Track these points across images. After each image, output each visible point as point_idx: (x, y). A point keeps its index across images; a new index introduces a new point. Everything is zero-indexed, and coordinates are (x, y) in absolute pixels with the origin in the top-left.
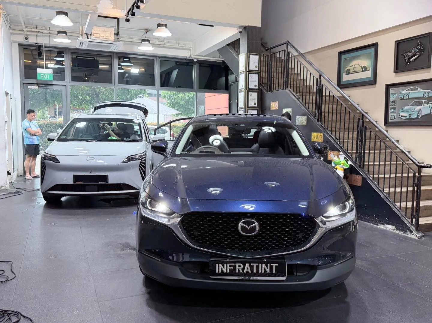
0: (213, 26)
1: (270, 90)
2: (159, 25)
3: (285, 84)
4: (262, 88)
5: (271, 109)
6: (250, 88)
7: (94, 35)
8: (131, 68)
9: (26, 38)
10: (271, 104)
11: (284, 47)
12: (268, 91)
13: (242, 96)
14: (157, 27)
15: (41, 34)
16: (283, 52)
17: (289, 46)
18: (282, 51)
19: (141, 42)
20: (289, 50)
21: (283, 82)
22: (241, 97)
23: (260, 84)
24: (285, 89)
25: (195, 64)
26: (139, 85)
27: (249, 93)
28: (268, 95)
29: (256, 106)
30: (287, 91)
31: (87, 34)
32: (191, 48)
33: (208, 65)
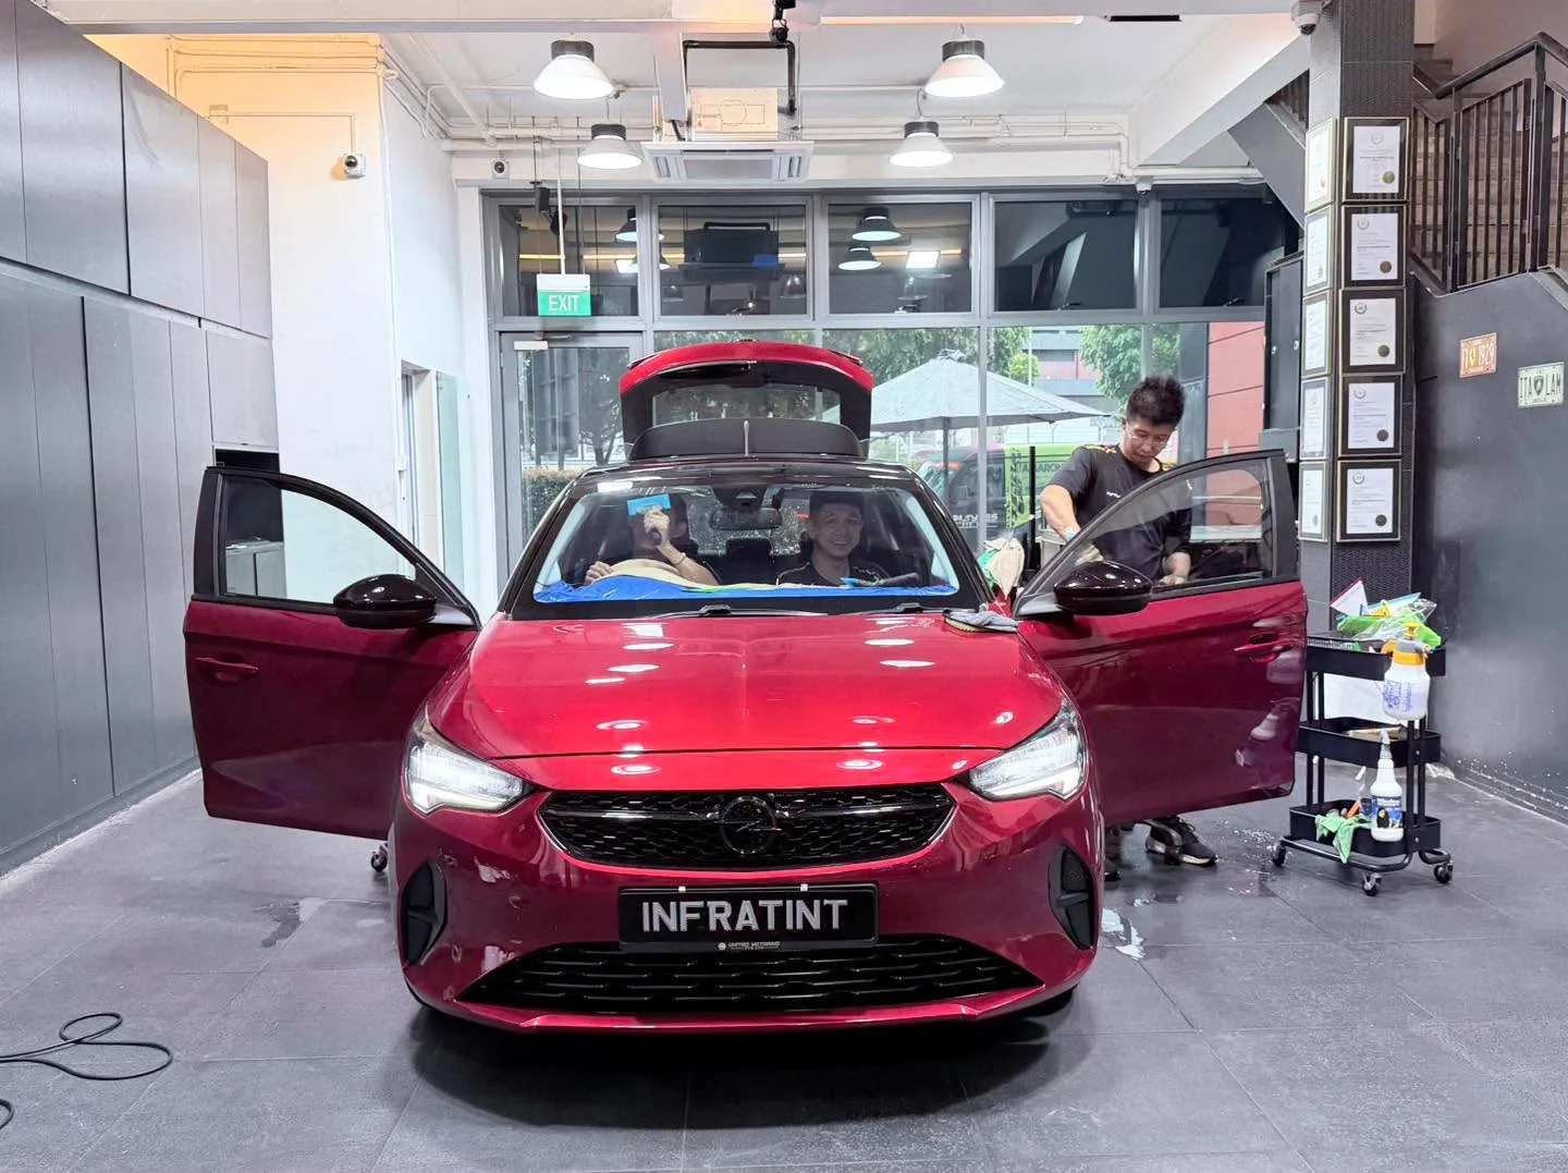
0: (1176, 18)
1: (1460, 280)
2: (950, 50)
3: (1529, 246)
4: (1424, 279)
5: (1462, 373)
6: (1354, 277)
7: (700, 124)
8: (905, 253)
9: (500, 168)
10: (1463, 350)
11: (1526, 68)
12: (1449, 287)
13: (1317, 318)
14: (944, 59)
15: (546, 146)
16: (1521, 90)
17: (1550, 61)
18: (1516, 86)
19: (903, 136)
20: (1549, 81)
21: (1523, 237)
22: (1315, 324)
23: (1411, 255)
24: (1534, 270)
25: (1146, 205)
26: (908, 312)
27: (1354, 303)
28: (1449, 307)
29: (1391, 359)
30: (1541, 277)
31: (673, 122)
32: (1122, 139)
33: (1209, 206)
